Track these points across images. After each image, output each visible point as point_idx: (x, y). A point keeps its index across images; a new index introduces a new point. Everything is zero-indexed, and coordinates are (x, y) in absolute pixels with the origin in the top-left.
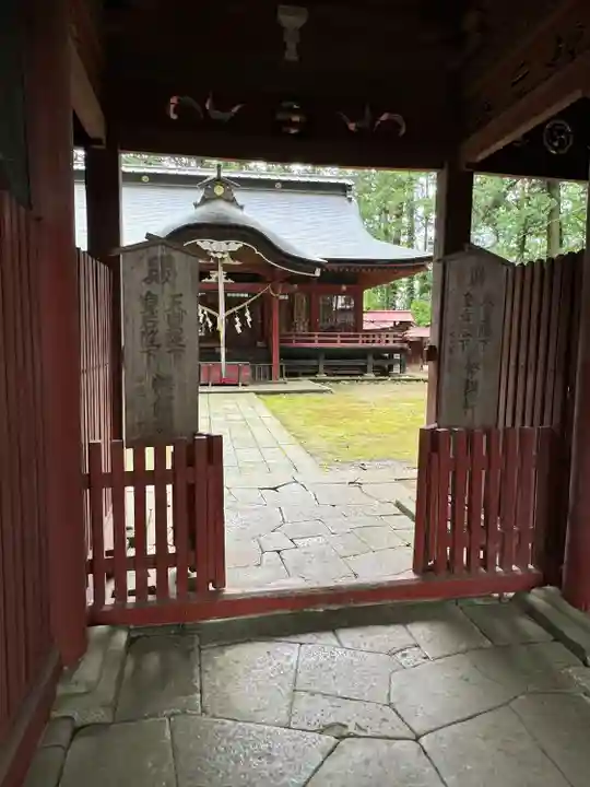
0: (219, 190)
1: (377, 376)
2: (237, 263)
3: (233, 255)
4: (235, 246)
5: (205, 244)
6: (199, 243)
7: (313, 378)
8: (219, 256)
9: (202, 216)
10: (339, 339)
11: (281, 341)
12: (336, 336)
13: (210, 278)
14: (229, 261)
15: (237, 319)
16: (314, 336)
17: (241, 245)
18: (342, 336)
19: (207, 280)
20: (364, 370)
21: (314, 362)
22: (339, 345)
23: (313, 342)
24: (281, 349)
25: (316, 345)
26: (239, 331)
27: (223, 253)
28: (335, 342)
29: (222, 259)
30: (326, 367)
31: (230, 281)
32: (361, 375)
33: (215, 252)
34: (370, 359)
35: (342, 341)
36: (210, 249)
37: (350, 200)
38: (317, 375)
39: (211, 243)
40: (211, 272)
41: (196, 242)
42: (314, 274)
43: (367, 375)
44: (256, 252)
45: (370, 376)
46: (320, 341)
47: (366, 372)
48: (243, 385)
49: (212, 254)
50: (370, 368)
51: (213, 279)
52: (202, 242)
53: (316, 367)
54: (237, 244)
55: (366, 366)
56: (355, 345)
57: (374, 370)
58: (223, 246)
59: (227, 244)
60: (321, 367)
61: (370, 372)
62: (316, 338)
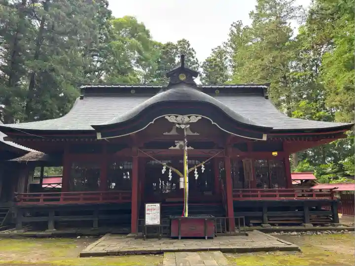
0: (183, 78)
1: (315, 225)
2: (196, 134)
3: (193, 126)
4: (194, 119)
5: (171, 118)
6: (167, 117)
8: (183, 127)
11: (234, 196)
12: (275, 191)
13: (175, 146)
14: (189, 133)
17: (200, 118)
19: (172, 148)
20: (303, 220)
21: (259, 214)
22: (277, 199)
23: (257, 196)
24: (235, 203)
25: (260, 199)
27: (187, 124)
28: (275, 196)
29: (185, 129)
30: (269, 218)
31: (190, 148)
32: (299, 225)
33: (179, 124)
34: (307, 210)
35: (280, 196)
36: (176, 122)
37: (267, 98)
38: (263, 225)
39: (176, 117)
40: (176, 141)
41: (164, 117)
42: (262, 138)
43: (306, 224)
44: (213, 123)
45: (309, 226)
46: (262, 196)
47: (305, 223)
48: (209, 238)
49: (177, 126)
50: (307, 218)
51: (177, 147)
52: (169, 116)
53: (261, 218)
54: (196, 116)
55: (303, 217)
56: (291, 198)
57: (311, 221)
58: (186, 119)
59: (189, 117)
60: (266, 218)
61: (308, 223)
62: (259, 193)
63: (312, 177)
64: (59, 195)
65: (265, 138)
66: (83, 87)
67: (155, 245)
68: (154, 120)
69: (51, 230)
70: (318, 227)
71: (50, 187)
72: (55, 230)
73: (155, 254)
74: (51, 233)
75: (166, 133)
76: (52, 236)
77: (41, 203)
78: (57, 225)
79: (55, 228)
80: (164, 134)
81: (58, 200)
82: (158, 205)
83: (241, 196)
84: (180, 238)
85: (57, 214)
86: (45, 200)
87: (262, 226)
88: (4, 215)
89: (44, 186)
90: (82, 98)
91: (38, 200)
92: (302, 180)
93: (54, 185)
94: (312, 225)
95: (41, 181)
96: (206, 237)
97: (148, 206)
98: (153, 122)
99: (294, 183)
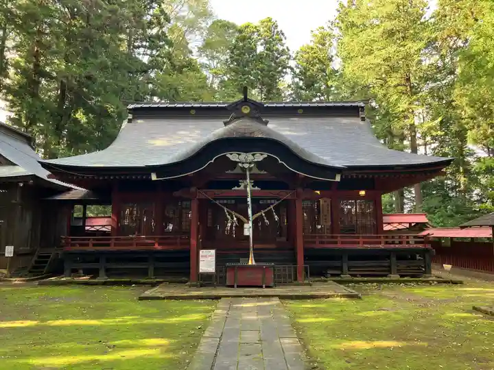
0: (246, 110)
1: (402, 276)
2: (263, 172)
3: (259, 165)
4: (260, 157)
5: (233, 157)
6: (228, 156)
7: (339, 279)
8: (246, 166)
9: (231, 131)
10: (361, 240)
11: (305, 242)
12: (358, 238)
13: (239, 186)
14: (256, 171)
16: (336, 237)
17: (265, 156)
18: (363, 237)
19: (236, 188)
20: (389, 270)
21: (337, 263)
22: (359, 247)
23: (336, 243)
24: (305, 250)
25: (339, 246)
27: (250, 163)
28: (358, 243)
29: (250, 169)
30: (350, 268)
31: (256, 188)
32: (386, 276)
33: (242, 163)
34: (394, 259)
35: (365, 243)
36: (238, 160)
37: (363, 119)
38: (342, 276)
39: (239, 154)
40: (240, 181)
41: (225, 155)
42: (335, 179)
43: (392, 276)
44: (280, 162)
45: (395, 277)
46: (342, 243)
47: (391, 273)
48: (267, 287)
49: (240, 165)
50: (394, 268)
51: (242, 187)
52: (231, 154)
53: (341, 268)
54: (262, 154)
55: (390, 267)
56: (377, 246)
57: (398, 271)
58: (250, 157)
59: (253, 155)
60: (345, 268)
61: (394, 274)
62: (339, 239)
63: (423, 219)
65: (338, 178)
66: (131, 107)
68: (214, 158)
69: (103, 278)
70: (406, 278)
71: (93, 229)
73: (213, 299)
74: (103, 281)
75: (229, 172)
76: (105, 284)
77: (90, 248)
78: (108, 273)
79: (106, 276)
80: (227, 172)
81: (108, 245)
82: (213, 252)
83: (317, 242)
84: (236, 287)
86: (94, 245)
88: (46, 262)
89: (87, 228)
90: (130, 121)
91: (87, 245)
93: (98, 228)
94: (399, 276)
95: (84, 223)
96: (264, 286)
97: (202, 253)
98: (212, 161)
99: (400, 227)
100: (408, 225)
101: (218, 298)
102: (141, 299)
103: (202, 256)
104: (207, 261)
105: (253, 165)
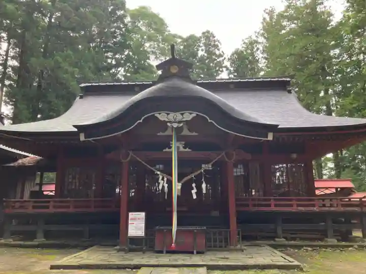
0: (174, 70)
1: (338, 240)
2: (194, 134)
3: (189, 125)
4: (188, 116)
5: (162, 116)
6: (157, 115)
7: (272, 242)
8: (175, 125)
9: (159, 91)
11: (237, 205)
12: (291, 200)
13: (170, 148)
14: (186, 132)
15: (194, 185)
16: (270, 200)
17: (194, 115)
19: (167, 150)
20: (325, 234)
21: (271, 226)
22: (294, 209)
23: (269, 206)
24: (238, 212)
25: (273, 208)
26: (195, 197)
27: (180, 122)
28: (291, 206)
29: (179, 130)
30: (284, 231)
31: (187, 150)
32: (321, 240)
33: (170, 122)
34: (330, 222)
35: (298, 205)
36: (167, 120)
37: (290, 92)
38: (277, 239)
39: (168, 114)
40: (171, 142)
41: (154, 114)
42: (267, 138)
43: (329, 240)
44: (209, 121)
45: (334, 241)
46: (276, 206)
47: (327, 237)
48: (198, 253)
50: (330, 232)
52: (160, 114)
54: (191, 114)
55: (326, 231)
56: (312, 208)
58: (179, 117)
59: (182, 114)
60: (280, 231)
61: (331, 238)
62: (272, 202)
63: (349, 185)
64: (49, 202)
65: (270, 137)
66: (83, 85)
67: (137, 259)
68: (143, 118)
69: (40, 240)
70: (343, 243)
72: (44, 239)
73: (132, 269)
75: (161, 134)
78: (47, 235)
79: (44, 238)
80: (159, 134)
81: (48, 207)
82: (143, 214)
83: (251, 205)
84: (165, 252)
85: (48, 222)
86: (34, 207)
87: (275, 241)
89: (45, 193)
90: (81, 97)
92: (337, 189)
94: (336, 241)
95: (41, 188)
96: (195, 252)
97: (132, 215)
98: (141, 121)
99: (328, 192)
100: (334, 191)
101: (138, 267)
102: (52, 267)
103: (132, 219)
104: (136, 224)
105: (182, 125)
